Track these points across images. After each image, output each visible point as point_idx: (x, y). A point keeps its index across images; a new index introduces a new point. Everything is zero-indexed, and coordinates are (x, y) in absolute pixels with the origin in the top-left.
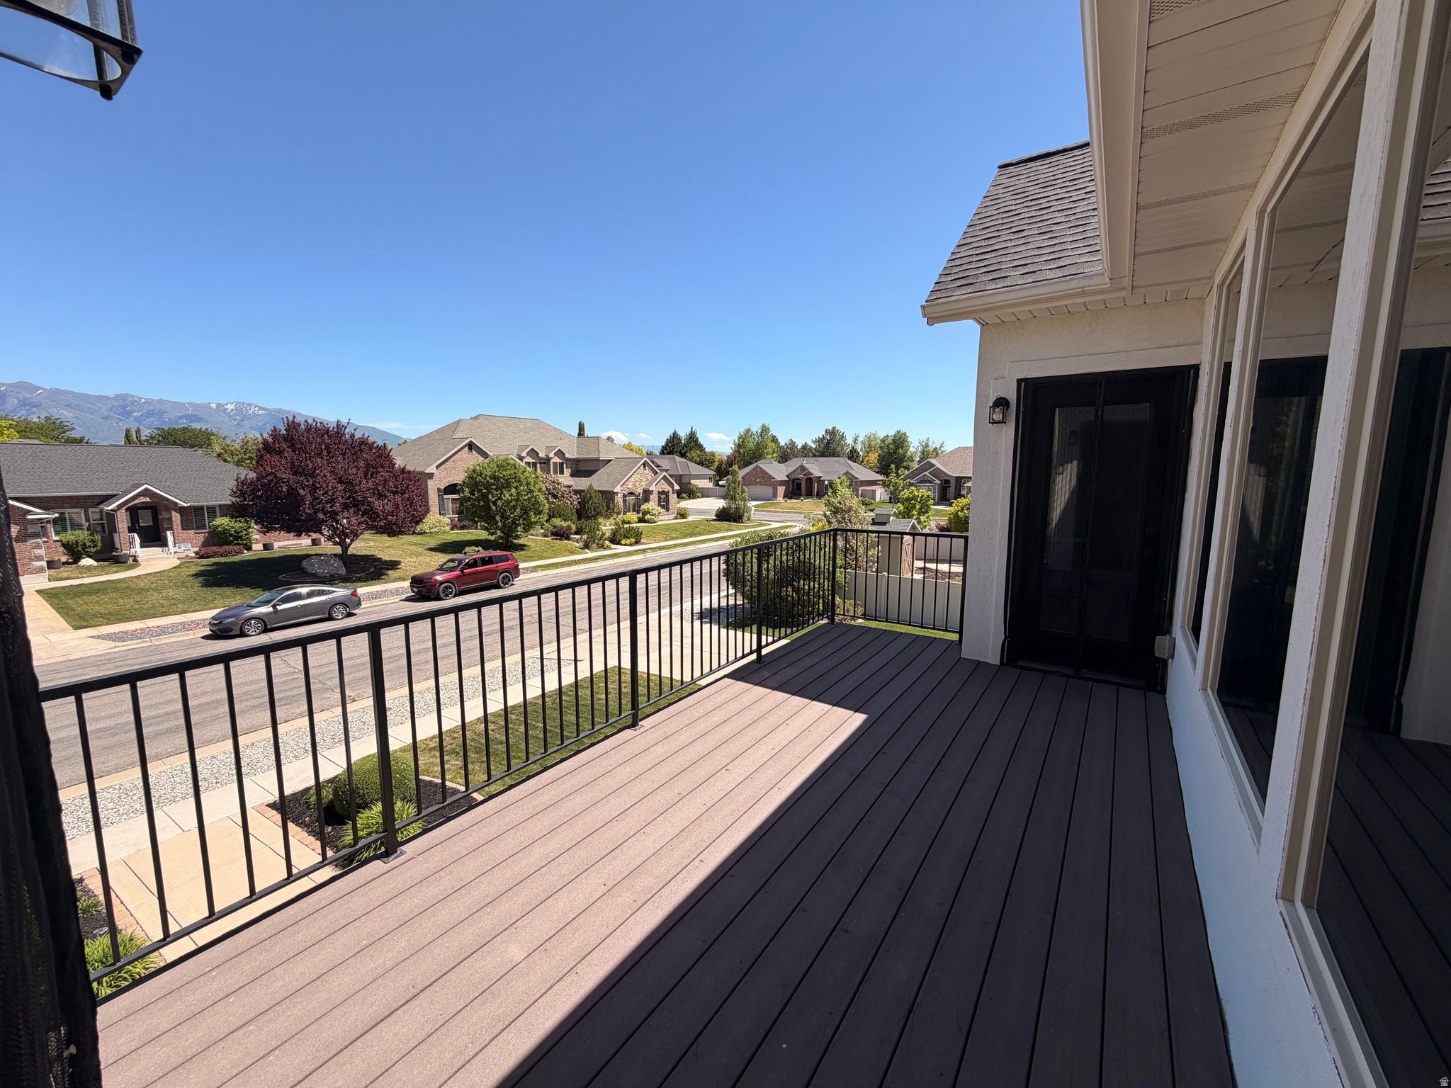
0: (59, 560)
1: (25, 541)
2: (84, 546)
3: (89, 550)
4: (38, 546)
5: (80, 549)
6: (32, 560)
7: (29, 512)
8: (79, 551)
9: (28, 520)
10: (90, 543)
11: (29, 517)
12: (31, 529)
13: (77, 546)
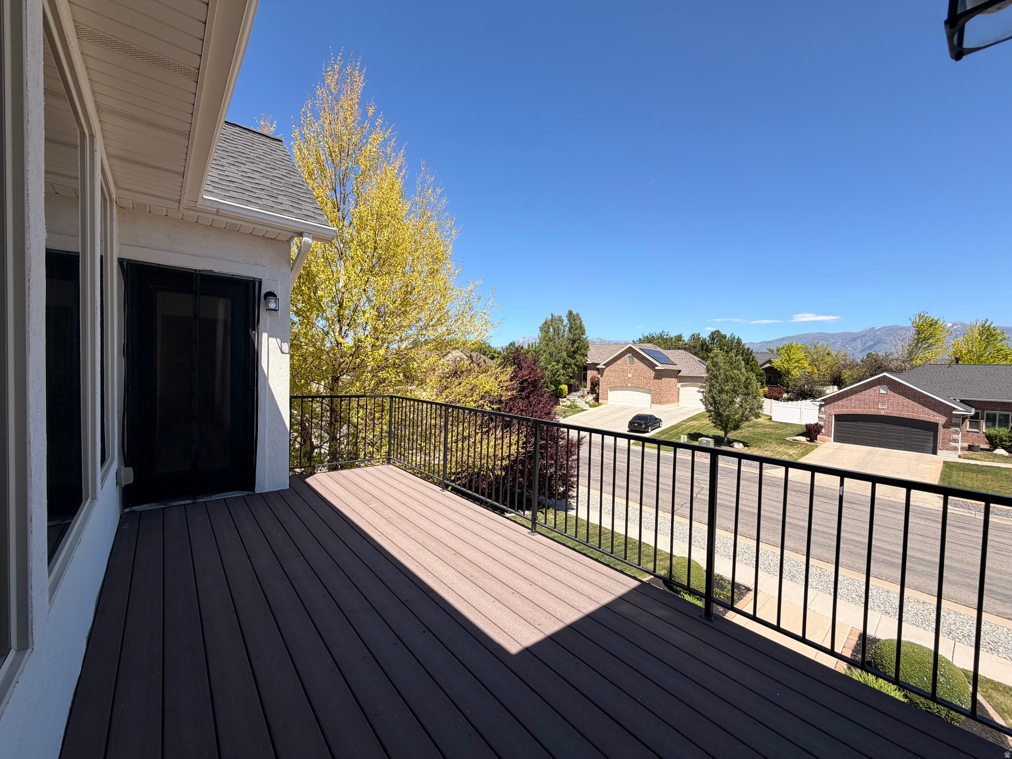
0: (979, 446)
1: (949, 428)
2: (1001, 440)
3: (1004, 443)
4: (957, 433)
5: (997, 441)
6: (950, 441)
7: (955, 409)
8: (996, 442)
9: (954, 414)
10: (1007, 438)
11: (954, 412)
12: (954, 421)
13: (996, 439)
